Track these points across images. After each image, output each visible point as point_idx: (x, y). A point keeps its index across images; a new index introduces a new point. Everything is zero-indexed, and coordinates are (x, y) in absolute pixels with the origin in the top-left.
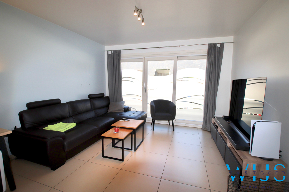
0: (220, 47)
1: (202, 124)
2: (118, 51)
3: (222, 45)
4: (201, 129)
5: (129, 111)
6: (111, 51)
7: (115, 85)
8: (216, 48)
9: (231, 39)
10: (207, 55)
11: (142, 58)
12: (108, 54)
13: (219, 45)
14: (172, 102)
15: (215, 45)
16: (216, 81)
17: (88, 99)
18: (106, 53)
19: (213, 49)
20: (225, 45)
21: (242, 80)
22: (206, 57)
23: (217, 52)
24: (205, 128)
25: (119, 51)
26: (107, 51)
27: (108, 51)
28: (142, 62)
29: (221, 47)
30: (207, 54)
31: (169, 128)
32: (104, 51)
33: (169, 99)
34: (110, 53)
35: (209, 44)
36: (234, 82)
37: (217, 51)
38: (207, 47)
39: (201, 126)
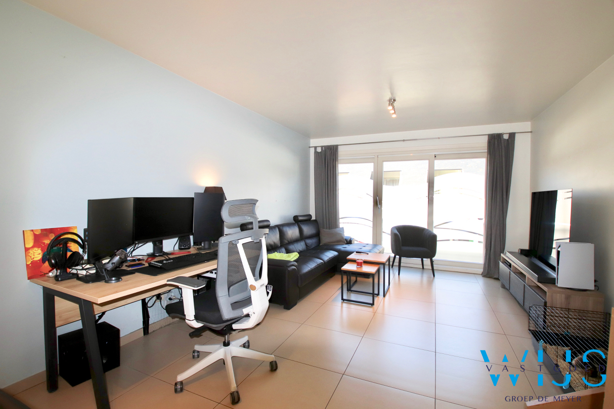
0: (508, 139)
1: (482, 266)
2: (333, 146)
3: (512, 136)
4: (481, 276)
5: (351, 244)
6: (322, 147)
7: (327, 201)
8: (502, 142)
9: (527, 126)
10: (488, 152)
11: (373, 157)
12: (316, 152)
13: (506, 137)
14: (427, 230)
15: (499, 136)
16: (505, 194)
17: (294, 222)
18: (312, 150)
19: (496, 142)
20: (517, 137)
21: (548, 192)
22: (486, 155)
23: (503, 147)
24: (488, 273)
25: (335, 148)
26: (314, 148)
27: (316, 148)
28: (373, 164)
29: (510, 141)
30: (486, 151)
31: (422, 273)
32: (310, 147)
33: (422, 223)
34: (319, 150)
35: (489, 135)
36: (534, 195)
37: (503, 145)
38: (486, 139)
39: (481, 271)
